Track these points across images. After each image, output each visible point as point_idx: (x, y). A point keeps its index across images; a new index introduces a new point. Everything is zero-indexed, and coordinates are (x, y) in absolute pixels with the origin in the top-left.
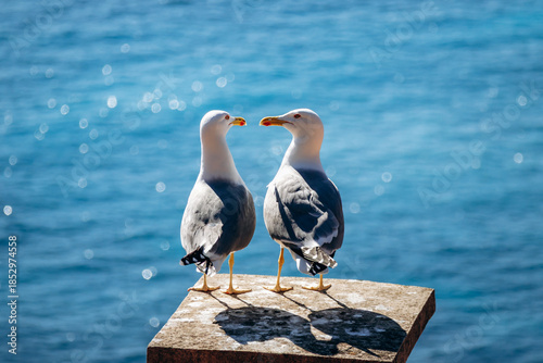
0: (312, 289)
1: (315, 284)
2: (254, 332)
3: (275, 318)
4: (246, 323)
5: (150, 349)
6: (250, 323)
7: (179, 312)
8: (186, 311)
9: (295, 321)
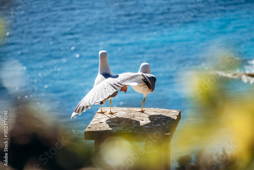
0: (139, 111)
1: (140, 110)
2: (121, 126)
3: (127, 121)
4: (118, 123)
5: (85, 132)
6: (119, 123)
7: (93, 120)
8: (96, 119)
9: (135, 122)
